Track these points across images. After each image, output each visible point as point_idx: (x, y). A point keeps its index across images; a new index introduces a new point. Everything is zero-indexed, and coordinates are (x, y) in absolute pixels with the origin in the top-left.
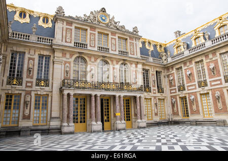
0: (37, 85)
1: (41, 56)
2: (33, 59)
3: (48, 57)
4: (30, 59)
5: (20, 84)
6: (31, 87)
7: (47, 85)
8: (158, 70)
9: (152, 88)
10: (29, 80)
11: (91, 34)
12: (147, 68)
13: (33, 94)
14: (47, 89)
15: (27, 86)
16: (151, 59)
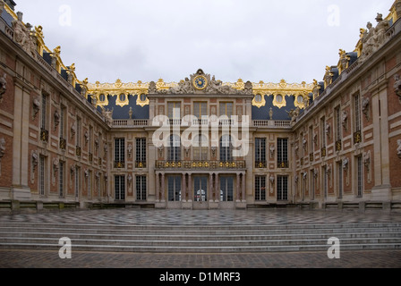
0: (137, 166)
1: (138, 140)
2: (131, 143)
3: (144, 140)
4: (129, 143)
5: (123, 166)
6: (131, 168)
7: (145, 166)
8: (281, 136)
9: (268, 162)
10: (130, 162)
11: (185, 106)
12: (261, 136)
13: (133, 174)
14: (144, 169)
15: (129, 168)
16: (271, 124)
